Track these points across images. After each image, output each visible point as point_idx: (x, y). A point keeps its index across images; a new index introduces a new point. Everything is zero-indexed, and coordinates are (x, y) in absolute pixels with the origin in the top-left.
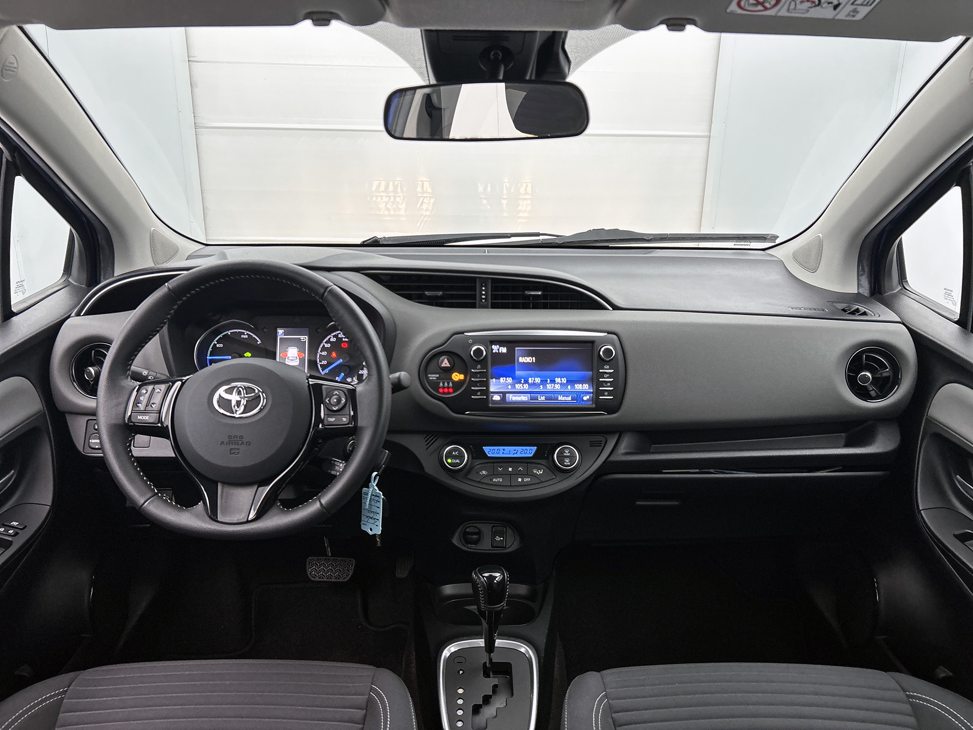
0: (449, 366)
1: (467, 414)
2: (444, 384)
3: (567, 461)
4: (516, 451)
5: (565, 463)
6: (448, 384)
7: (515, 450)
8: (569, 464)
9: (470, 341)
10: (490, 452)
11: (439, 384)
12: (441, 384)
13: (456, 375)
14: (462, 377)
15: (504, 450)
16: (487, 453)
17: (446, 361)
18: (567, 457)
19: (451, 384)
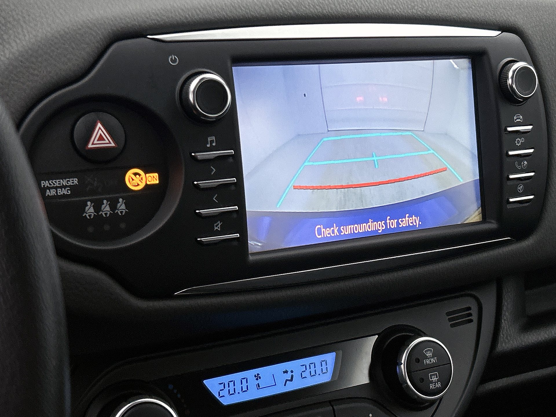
0: (113, 144)
1: (178, 297)
2: (98, 207)
3: (434, 379)
4: (289, 374)
5: (432, 386)
6: (113, 206)
7: (286, 372)
8: (439, 385)
9: (173, 60)
10: (225, 393)
11: (84, 211)
12: (90, 210)
13: (135, 174)
14: (153, 179)
15: (258, 377)
16: (217, 396)
17: (100, 129)
18: (432, 367)
19: (122, 207)
